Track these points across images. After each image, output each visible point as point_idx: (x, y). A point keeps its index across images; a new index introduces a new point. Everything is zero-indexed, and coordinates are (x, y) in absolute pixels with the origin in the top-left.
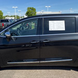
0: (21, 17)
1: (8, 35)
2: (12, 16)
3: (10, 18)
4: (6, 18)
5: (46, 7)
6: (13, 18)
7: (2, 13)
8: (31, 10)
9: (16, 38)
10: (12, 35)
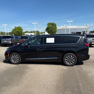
0: (42, 33)
1: (26, 44)
2: (31, 32)
3: (29, 34)
4: (25, 34)
5: (68, 21)
6: (33, 34)
7: (22, 30)
8: (51, 25)
9: (31, 47)
10: (28, 45)
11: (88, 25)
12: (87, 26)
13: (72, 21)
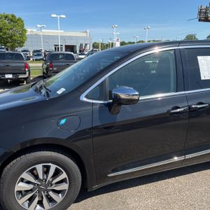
5: (53, 15)
8: (7, 22)
11: (88, 31)
12: (86, 32)
13: (64, 16)
